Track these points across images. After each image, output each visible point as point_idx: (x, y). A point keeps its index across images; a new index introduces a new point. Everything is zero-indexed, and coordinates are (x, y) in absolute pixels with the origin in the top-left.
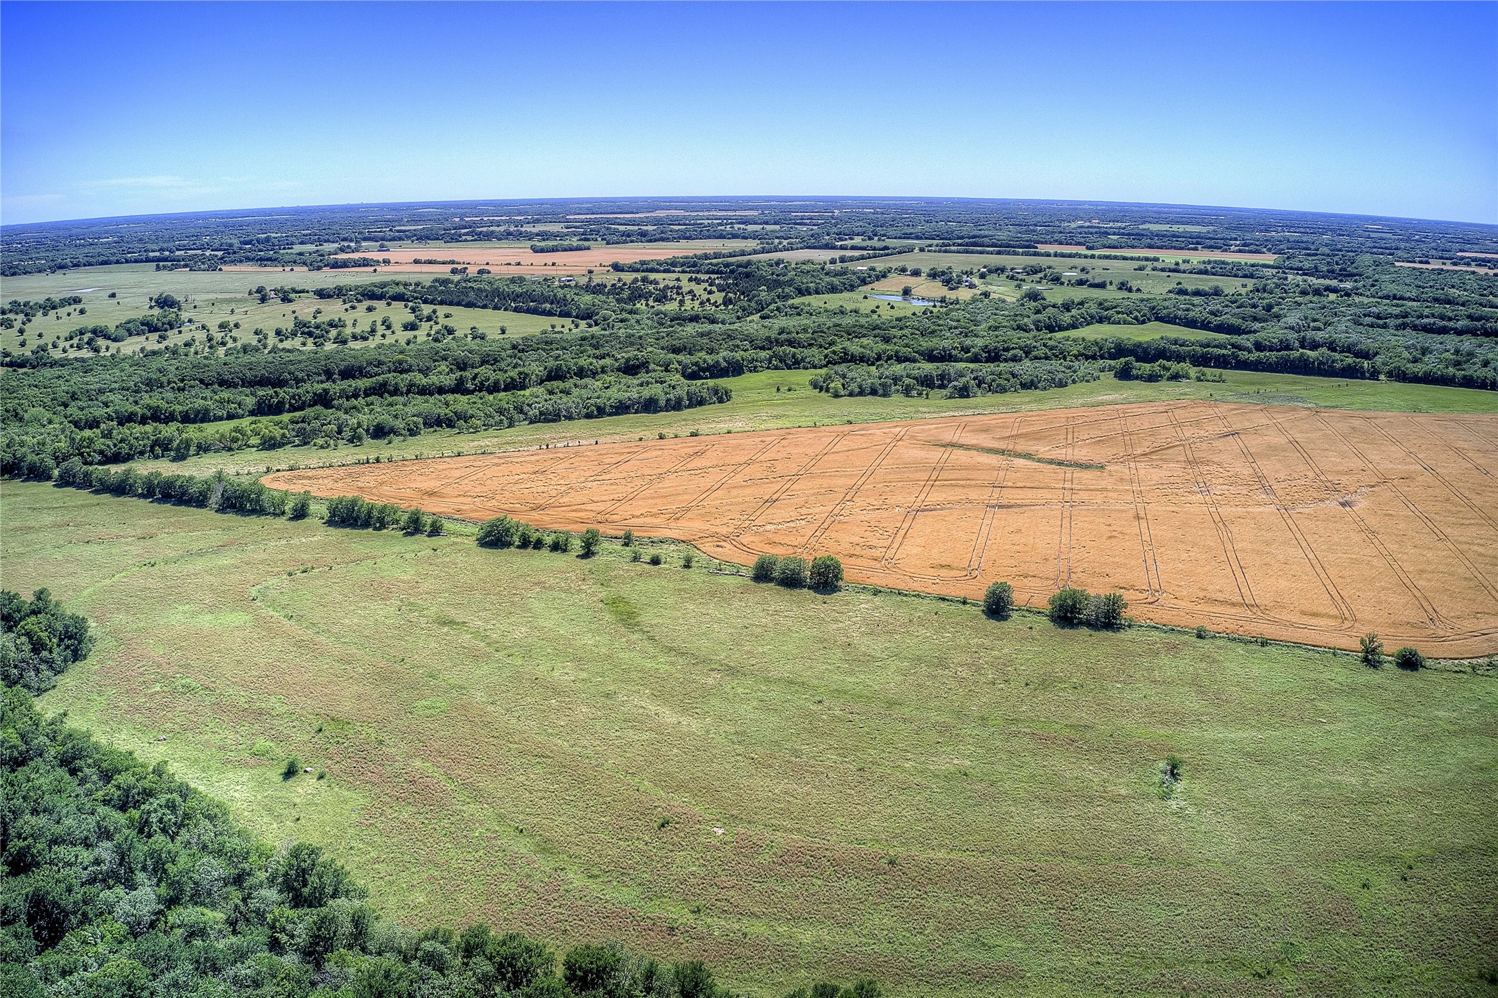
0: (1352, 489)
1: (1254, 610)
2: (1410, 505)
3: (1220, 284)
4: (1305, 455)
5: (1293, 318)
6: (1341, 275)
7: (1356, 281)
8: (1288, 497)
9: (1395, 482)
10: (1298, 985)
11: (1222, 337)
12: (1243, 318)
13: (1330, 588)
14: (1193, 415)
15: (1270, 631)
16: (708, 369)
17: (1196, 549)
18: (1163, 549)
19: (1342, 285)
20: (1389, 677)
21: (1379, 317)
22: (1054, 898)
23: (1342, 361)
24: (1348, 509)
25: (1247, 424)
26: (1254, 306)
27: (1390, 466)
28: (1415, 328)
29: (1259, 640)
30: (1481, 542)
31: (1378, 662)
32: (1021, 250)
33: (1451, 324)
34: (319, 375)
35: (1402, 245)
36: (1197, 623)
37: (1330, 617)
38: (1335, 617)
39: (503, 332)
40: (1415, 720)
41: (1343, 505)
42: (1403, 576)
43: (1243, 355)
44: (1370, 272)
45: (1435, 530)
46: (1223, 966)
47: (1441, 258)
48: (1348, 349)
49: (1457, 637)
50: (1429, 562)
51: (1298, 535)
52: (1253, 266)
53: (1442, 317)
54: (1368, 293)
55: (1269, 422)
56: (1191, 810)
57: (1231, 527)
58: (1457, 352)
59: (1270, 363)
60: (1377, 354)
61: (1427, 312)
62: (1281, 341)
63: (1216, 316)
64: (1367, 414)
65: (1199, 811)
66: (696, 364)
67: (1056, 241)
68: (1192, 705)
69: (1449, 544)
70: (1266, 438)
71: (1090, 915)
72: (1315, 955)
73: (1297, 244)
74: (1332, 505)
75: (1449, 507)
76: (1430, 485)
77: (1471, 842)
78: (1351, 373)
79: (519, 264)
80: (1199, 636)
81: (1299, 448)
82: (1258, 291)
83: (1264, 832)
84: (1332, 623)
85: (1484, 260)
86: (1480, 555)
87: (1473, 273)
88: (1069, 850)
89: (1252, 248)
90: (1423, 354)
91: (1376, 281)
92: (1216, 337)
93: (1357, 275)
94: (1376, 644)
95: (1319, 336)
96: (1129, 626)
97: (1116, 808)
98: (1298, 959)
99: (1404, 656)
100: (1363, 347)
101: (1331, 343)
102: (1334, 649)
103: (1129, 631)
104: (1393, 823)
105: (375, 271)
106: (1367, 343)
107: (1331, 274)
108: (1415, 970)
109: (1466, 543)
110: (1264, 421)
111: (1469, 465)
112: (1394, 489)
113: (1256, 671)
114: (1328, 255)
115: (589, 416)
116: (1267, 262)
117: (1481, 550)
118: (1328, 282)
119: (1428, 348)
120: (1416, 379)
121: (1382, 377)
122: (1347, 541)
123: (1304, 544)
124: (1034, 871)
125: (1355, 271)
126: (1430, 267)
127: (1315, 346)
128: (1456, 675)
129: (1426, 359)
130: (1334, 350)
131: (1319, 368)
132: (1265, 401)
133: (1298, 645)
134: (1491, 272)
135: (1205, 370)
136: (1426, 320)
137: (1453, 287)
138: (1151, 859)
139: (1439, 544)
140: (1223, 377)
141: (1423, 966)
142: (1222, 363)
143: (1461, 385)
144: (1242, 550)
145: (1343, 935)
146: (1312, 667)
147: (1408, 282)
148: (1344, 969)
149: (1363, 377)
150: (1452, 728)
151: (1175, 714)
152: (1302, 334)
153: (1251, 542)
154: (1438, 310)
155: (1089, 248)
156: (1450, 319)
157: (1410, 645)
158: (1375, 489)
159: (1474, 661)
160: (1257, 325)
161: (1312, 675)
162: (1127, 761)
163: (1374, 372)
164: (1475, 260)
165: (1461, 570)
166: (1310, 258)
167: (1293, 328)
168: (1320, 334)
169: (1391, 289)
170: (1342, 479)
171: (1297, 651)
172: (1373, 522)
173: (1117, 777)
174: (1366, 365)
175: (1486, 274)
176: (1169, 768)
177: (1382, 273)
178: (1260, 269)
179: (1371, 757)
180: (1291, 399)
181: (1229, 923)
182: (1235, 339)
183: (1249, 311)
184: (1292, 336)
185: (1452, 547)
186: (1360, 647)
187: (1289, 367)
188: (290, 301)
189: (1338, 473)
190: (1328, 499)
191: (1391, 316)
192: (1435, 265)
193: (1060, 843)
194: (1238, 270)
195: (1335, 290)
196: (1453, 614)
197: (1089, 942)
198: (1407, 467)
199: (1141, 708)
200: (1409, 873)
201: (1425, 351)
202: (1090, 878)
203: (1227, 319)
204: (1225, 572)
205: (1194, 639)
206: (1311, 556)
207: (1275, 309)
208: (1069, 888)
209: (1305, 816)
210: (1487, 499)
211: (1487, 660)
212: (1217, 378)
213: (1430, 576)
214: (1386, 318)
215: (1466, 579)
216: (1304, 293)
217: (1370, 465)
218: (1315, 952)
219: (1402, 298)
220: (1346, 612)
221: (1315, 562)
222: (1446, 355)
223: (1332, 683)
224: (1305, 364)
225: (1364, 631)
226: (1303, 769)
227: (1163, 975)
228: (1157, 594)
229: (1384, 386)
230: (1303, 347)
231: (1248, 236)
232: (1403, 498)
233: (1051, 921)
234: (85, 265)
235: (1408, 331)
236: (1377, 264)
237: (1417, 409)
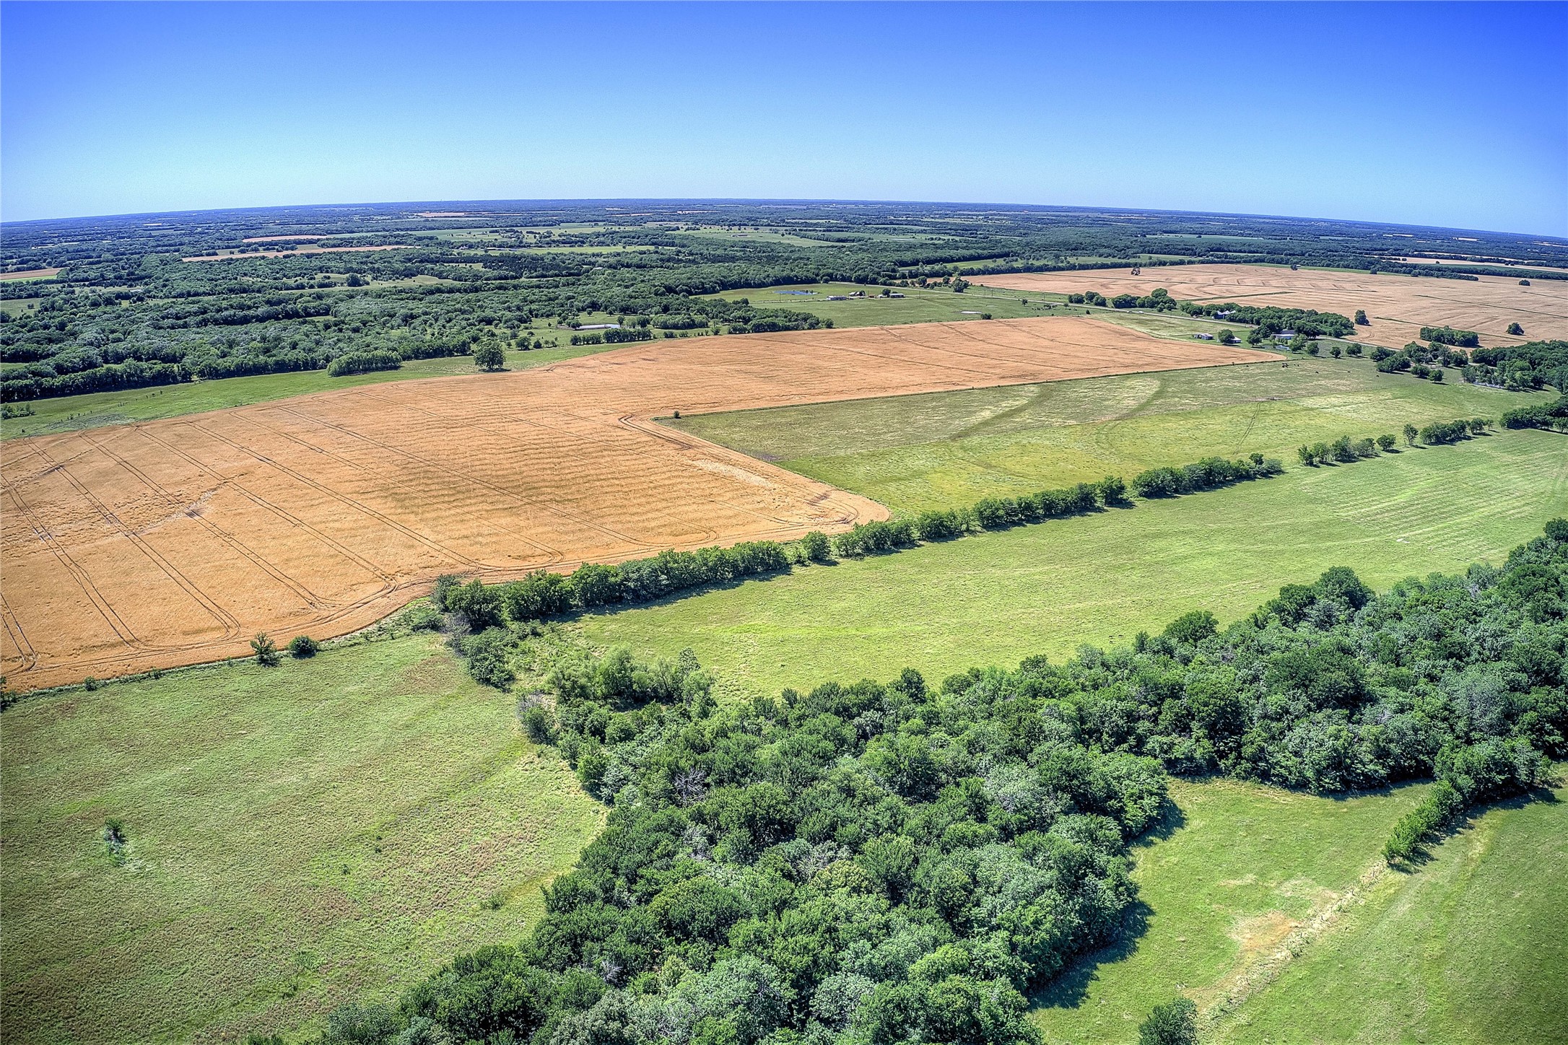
0: (195, 497)
1: (136, 644)
2: (257, 499)
4: (138, 473)
5: (90, 334)
6: (129, 280)
7: (146, 284)
8: (133, 521)
9: (236, 480)
10: (328, 987)
11: (20, 367)
12: (38, 342)
13: (204, 601)
14: (10, 456)
15: (159, 661)
17: (56, 599)
18: (21, 609)
19: (133, 290)
20: (289, 669)
21: (178, 318)
22: (56, 1010)
23: (150, 369)
24: (197, 518)
25: (69, 455)
26: (46, 327)
27: (227, 465)
28: (216, 322)
29: (152, 674)
30: (335, 518)
31: (275, 659)
33: (251, 312)
35: (186, 239)
36: (83, 675)
37: (213, 629)
38: (219, 628)
40: (329, 702)
41: (190, 515)
42: (271, 570)
43: (47, 382)
44: (158, 273)
45: (288, 517)
46: (250, 1001)
47: (228, 247)
48: (153, 356)
49: (341, 613)
50: (291, 549)
51: (155, 557)
52: (35, 283)
53: (242, 307)
54: (162, 294)
55: (92, 447)
56: (150, 867)
57: (84, 566)
58: (264, 339)
59: (77, 385)
60: (183, 355)
61: (225, 303)
62: (83, 360)
63: (8, 345)
64: (189, 418)
65: (159, 864)
68: (109, 761)
69: (306, 528)
70: (92, 465)
71: (100, 1012)
72: (330, 954)
73: (78, 254)
74: (180, 518)
75: (295, 492)
76: (271, 475)
77: (423, 795)
78: (162, 379)
80: (90, 689)
81: (130, 468)
82: (46, 310)
83: (229, 860)
84: (216, 635)
85: (270, 244)
86: (338, 530)
87: (263, 258)
88: (48, 956)
89: (31, 264)
90: (231, 347)
91: (167, 280)
92: (14, 368)
93: (146, 277)
94: (267, 642)
95: (121, 347)
96: (15, 701)
97: (76, 893)
98: (316, 964)
99: (298, 646)
100: (169, 351)
101: (135, 352)
102: (229, 659)
103: (16, 706)
104: (346, 805)
106: (171, 347)
107: (119, 280)
108: (424, 927)
109: (321, 522)
110: (87, 448)
111: (303, 448)
112: (236, 488)
113: (159, 706)
114: (112, 261)
116: (50, 278)
117: (337, 525)
118: (117, 289)
119: (234, 340)
120: (229, 374)
121: (195, 378)
122: (205, 551)
123: (164, 564)
124: (22, 992)
125: (143, 273)
126: (219, 258)
127: (119, 358)
128: (352, 648)
129: (235, 352)
130: (139, 359)
131: (129, 381)
132: (81, 426)
133: (191, 667)
134: (281, 255)
135: (11, 405)
136: (225, 313)
137: (245, 275)
138: (133, 930)
139: (296, 530)
140: (31, 409)
141: (430, 921)
142: (27, 394)
143: (275, 371)
144: (104, 587)
145: (346, 925)
146: (213, 684)
147: (199, 277)
148: (361, 954)
149: (175, 382)
150: (366, 698)
151: (95, 776)
152: (103, 348)
153: (110, 577)
154: (236, 299)
156: (249, 308)
157: (300, 634)
158: (219, 491)
159: (364, 631)
160: (54, 347)
161: (216, 692)
162: (67, 842)
163: (185, 374)
164: (262, 244)
165: (325, 549)
166: (94, 267)
167: (91, 344)
168: (121, 345)
169: (184, 286)
170: (182, 488)
171: (193, 673)
172: (225, 524)
173: (63, 861)
174: (176, 369)
175: (276, 257)
176: (111, 833)
177: (171, 271)
178: (44, 286)
179: (302, 751)
180: (108, 419)
181: (236, 959)
182: (35, 366)
183: (42, 333)
184: (93, 352)
185: (309, 530)
186: (252, 650)
187: (98, 386)
189: (176, 484)
190: (174, 513)
191: (190, 314)
192: (223, 255)
193: (36, 953)
194: (21, 290)
195: (126, 297)
196: (330, 593)
197: (112, 1038)
198: (243, 463)
199: (59, 781)
200: (380, 843)
201: (231, 344)
202: (82, 974)
203: (19, 346)
204: (94, 614)
205: (86, 693)
206: (175, 574)
207: (69, 327)
208: (65, 994)
209: (262, 829)
210: (329, 476)
211: (376, 626)
212: (25, 412)
213: (296, 563)
214: (185, 317)
215: (331, 556)
216: (95, 304)
217: (206, 469)
218: (328, 950)
219: (196, 294)
220: (227, 620)
221: (180, 579)
222: (254, 344)
223: (238, 694)
224: (114, 379)
225: (252, 633)
226: (242, 785)
227: (199, 1036)
228: (31, 658)
229: (200, 387)
230: (106, 362)
231: (24, 252)
232: (247, 494)
233: (63, 1034)
235: (210, 327)
236: (164, 262)
237: (237, 404)
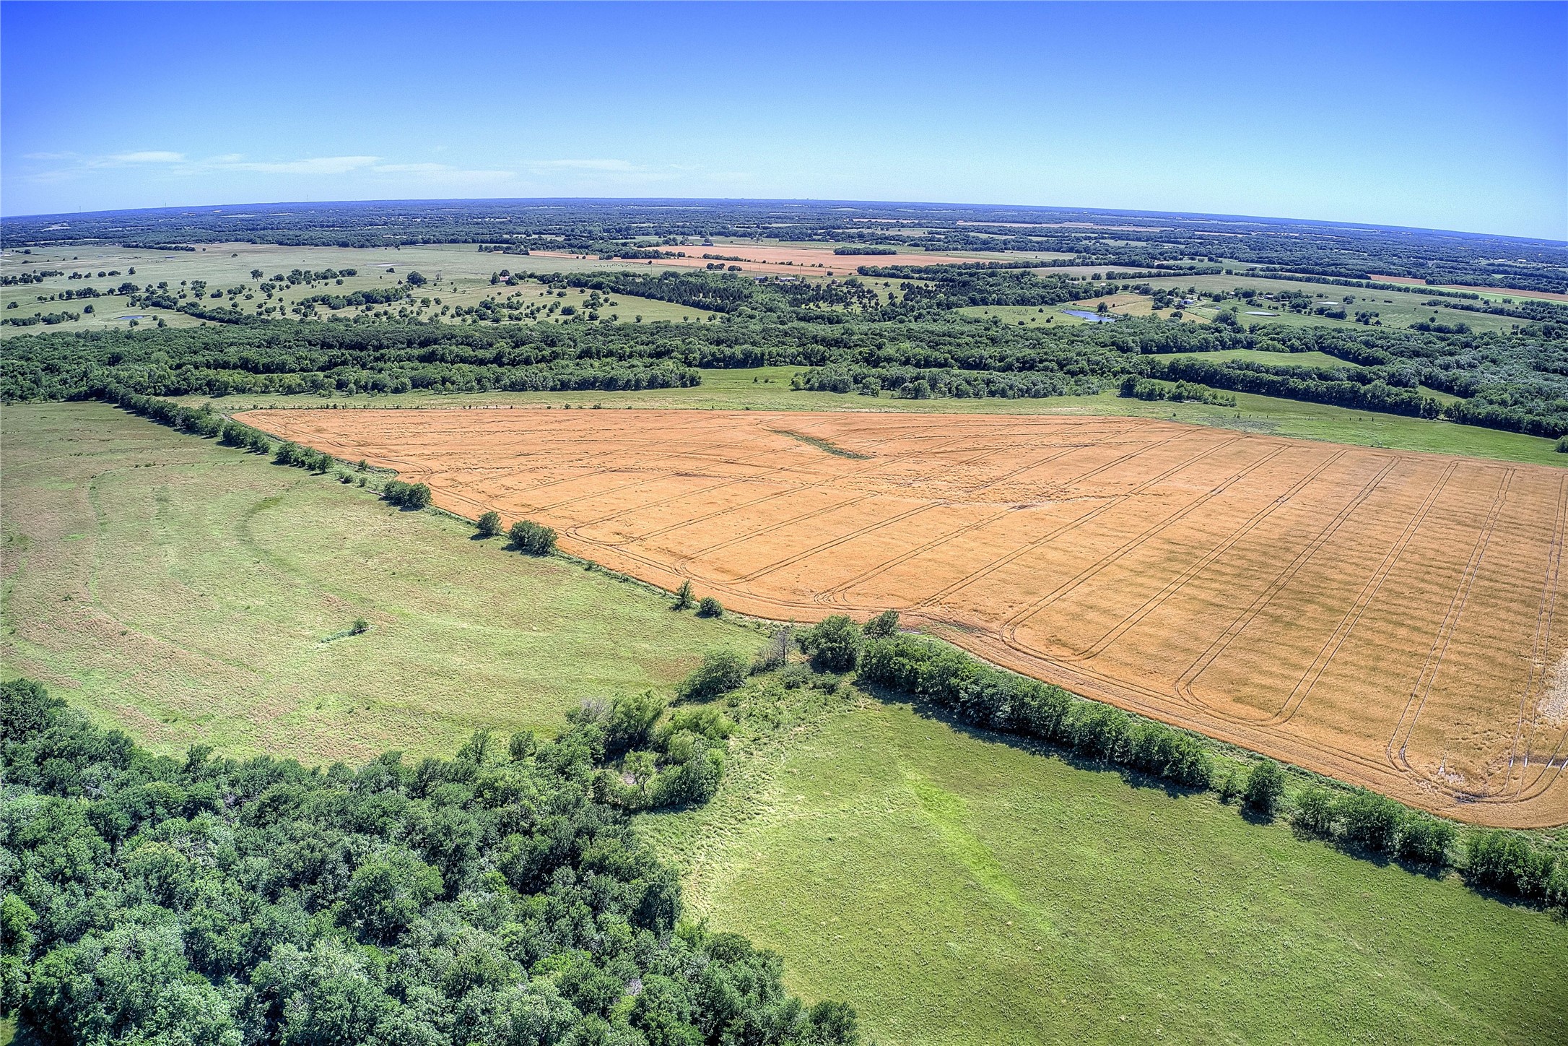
2: (1092, 515)
3: (1467, 322)
4: (1104, 467)
5: (1465, 357)
8: (977, 496)
9: (1137, 497)
12: (1399, 353)
16: (723, 360)
23: (1396, 395)
24: (1012, 510)
29: (625, 577)
31: (687, 607)
32: (1331, 278)
34: (402, 343)
38: (738, 576)
39: (639, 321)
41: (1017, 507)
45: (1054, 535)
50: (960, 555)
51: (889, 521)
55: (1159, 440)
66: (713, 355)
67: (1409, 273)
69: (1030, 546)
74: (1004, 506)
79: (790, 264)
80: (587, 569)
82: (1522, 332)
84: (725, 579)
95: (1446, 373)
105: (650, 263)
109: (1054, 548)
112: (1115, 502)
115: (553, 389)
121: (1442, 416)
122: (926, 531)
131: (1370, 401)
139: (1019, 545)
140: (1235, 401)
155: (1429, 283)
158: (1094, 499)
163: (1430, 410)
174: (1423, 402)
184: (1411, 371)
185: (1027, 549)
187: (1337, 398)
188: (513, 284)
189: (1097, 483)
205: (580, 570)
212: (1227, 402)
217: (1152, 482)
220: (759, 574)
221: (842, 540)
224: (1355, 396)
232: (1104, 509)
234: (434, 242)
